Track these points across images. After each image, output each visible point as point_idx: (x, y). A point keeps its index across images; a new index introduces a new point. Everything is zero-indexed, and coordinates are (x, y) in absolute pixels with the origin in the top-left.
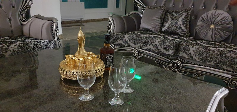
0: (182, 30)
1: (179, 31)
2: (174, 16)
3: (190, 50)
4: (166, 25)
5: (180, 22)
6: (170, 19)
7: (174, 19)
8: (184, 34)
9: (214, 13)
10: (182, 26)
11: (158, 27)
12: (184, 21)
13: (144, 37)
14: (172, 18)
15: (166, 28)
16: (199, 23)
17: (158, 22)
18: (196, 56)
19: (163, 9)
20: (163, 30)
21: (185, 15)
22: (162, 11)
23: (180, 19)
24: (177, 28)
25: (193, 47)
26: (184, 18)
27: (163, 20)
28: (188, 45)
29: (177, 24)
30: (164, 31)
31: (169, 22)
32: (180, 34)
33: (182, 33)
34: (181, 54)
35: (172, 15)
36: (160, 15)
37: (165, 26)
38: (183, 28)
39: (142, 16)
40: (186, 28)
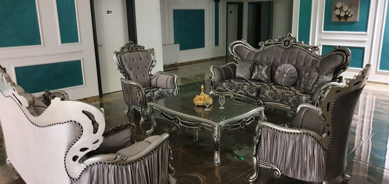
1: (263, 79)
4: (254, 75)
5: (263, 72)
6: (256, 70)
7: (259, 70)
8: (267, 81)
9: (285, 66)
10: (265, 75)
11: (249, 76)
12: (266, 72)
13: (237, 84)
16: (277, 73)
17: (248, 72)
19: (251, 62)
20: (252, 78)
21: (267, 67)
22: (251, 64)
23: (264, 71)
24: (262, 77)
26: (266, 69)
27: (252, 71)
31: (256, 73)
33: (265, 81)
34: (261, 96)
35: (259, 67)
36: (250, 67)
38: (266, 77)
39: (237, 65)
40: (268, 77)
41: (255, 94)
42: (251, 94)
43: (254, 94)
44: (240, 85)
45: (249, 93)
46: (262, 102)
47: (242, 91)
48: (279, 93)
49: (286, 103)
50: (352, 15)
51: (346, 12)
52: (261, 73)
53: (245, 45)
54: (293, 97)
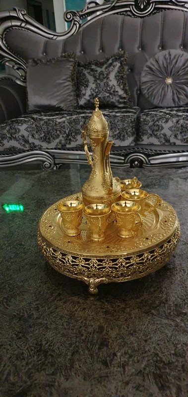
0: (120, 96)
1: (114, 99)
2: (96, 71)
3: (162, 128)
8: (124, 103)
9: (167, 56)
10: (118, 89)
11: (72, 98)
13: (64, 122)
14: (95, 77)
15: (87, 97)
16: (145, 77)
17: (68, 89)
18: (176, 136)
19: (72, 60)
20: (82, 102)
21: (117, 67)
22: (71, 64)
23: (112, 76)
24: (111, 94)
25: (167, 121)
26: (118, 72)
27: (78, 83)
28: (158, 120)
29: (108, 85)
30: (85, 104)
31: (92, 85)
32: (117, 104)
33: (120, 103)
34: (146, 140)
35: (92, 70)
36: (69, 72)
37: (84, 95)
38: (121, 92)
40: (126, 92)
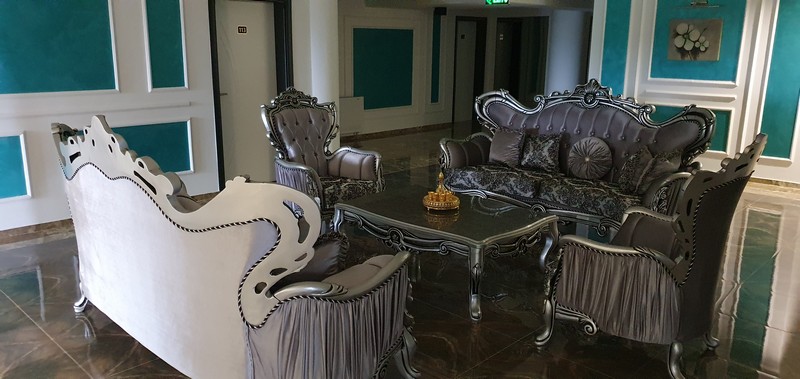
0: (549, 164)
1: (544, 165)
2: (537, 143)
3: (553, 190)
4: (527, 157)
5: (545, 153)
6: (531, 148)
7: (537, 148)
8: (552, 169)
9: (588, 141)
10: (548, 158)
11: (516, 159)
12: (551, 151)
13: (494, 174)
14: (534, 147)
15: (526, 160)
16: (571, 154)
17: (515, 153)
19: (522, 133)
20: (523, 163)
21: (552, 143)
22: (521, 136)
23: (546, 149)
24: (542, 161)
25: (556, 187)
26: (551, 147)
27: (523, 150)
28: (551, 185)
30: (524, 165)
31: (531, 153)
32: (545, 169)
33: (549, 169)
34: (543, 196)
35: (535, 142)
36: (518, 142)
37: (525, 158)
38: (550, 161)
39: (491, 139)
40: (554, 161)
41: (531, 193)
42: (523, 194)
43: (529, 194)
44: (501, 175)
45: (518, 191)
46: (543, 210)
47: (505, 188)
48: (578, 191)
49: (594, 211)
50: (706, 49)
51: (695, 42)
52: (541, 154)
53: (507, 99)
54: (608, 199)
